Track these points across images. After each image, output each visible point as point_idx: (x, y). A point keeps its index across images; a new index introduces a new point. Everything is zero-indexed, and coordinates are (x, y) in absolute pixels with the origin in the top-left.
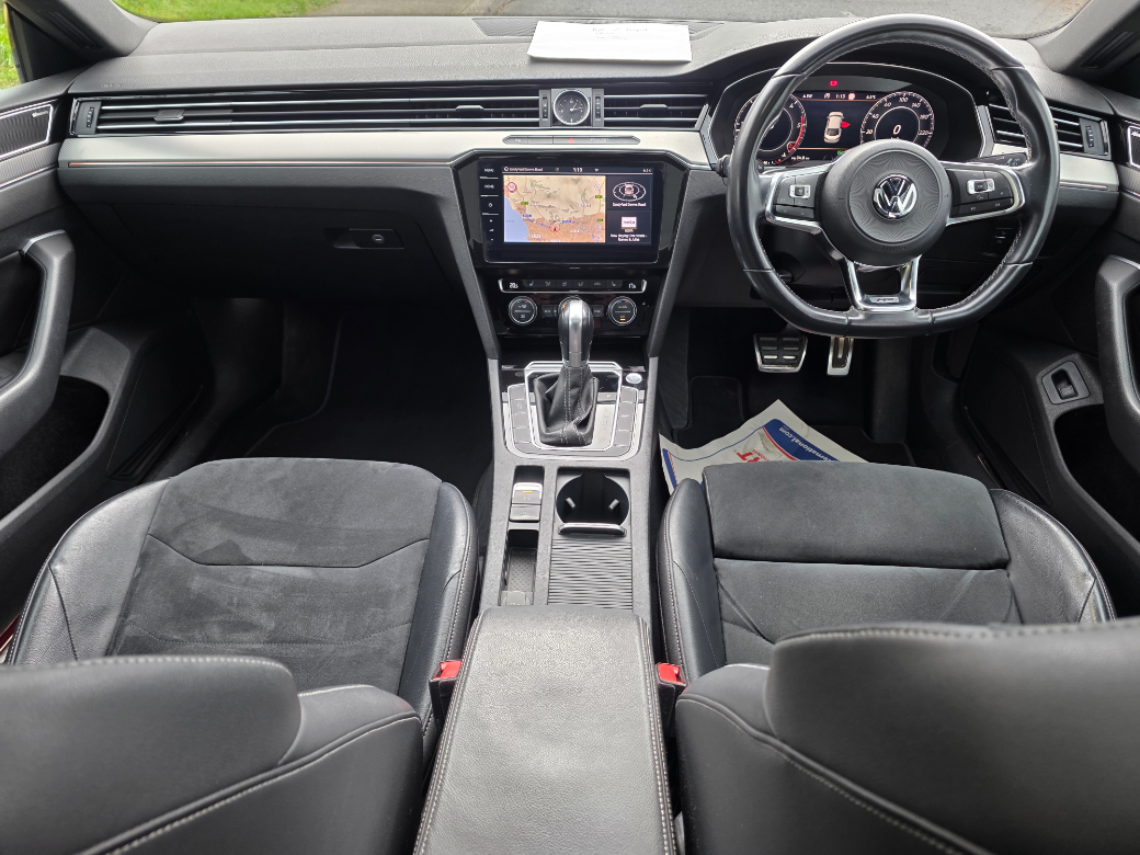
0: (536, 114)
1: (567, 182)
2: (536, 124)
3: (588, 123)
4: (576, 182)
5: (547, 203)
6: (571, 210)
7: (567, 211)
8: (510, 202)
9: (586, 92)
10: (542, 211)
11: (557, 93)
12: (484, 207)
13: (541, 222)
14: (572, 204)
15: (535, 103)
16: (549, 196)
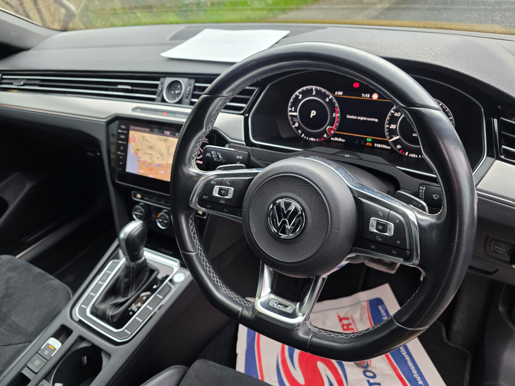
0: (154, 93)
1: (160, 140)
2: (153, 100)
3: (180, 102)
4: (165, 140)
5: (149, 151)
6: (161, 158)
7: (158, 158)
8: (132, 147)
9: (184, 81)
10: (146, 156)
11: (168, 80)
12: (118, 149)
13: (144, 163)
14: (162, 155)
15: (156, 86)
16: (150, 148)
